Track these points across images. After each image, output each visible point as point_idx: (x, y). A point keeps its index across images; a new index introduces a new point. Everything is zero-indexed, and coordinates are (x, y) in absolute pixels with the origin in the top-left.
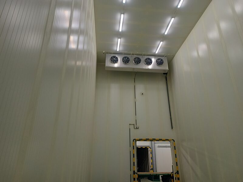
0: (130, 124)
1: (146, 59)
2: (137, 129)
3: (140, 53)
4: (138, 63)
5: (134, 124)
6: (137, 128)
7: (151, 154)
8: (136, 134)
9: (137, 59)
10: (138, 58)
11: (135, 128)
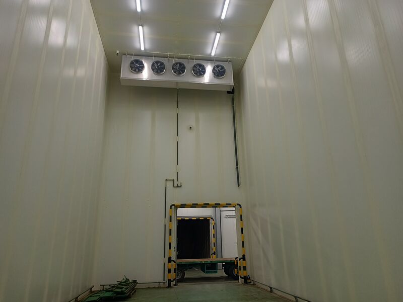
0: (166, 180)
1: (195, 66)
2: (179, 188)
3: (184, 55)
4: (180, 73)
5: (173, 180)
6: (178, 186)
7: (214, 228)
8: (175, 197)
9: (178, 65)
10: (181, 64)
11: (176, 185)
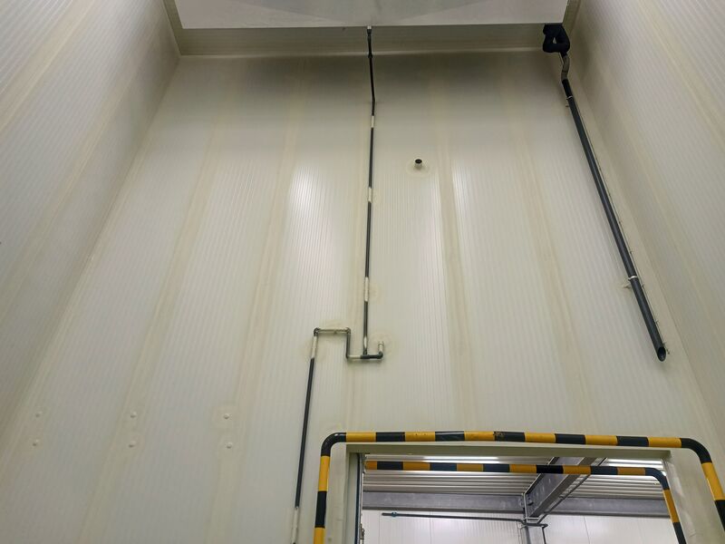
0: (317, 332)
2: (371, 366)
5: (347, 333)
6: (366, 357)
11: (357, 352)
